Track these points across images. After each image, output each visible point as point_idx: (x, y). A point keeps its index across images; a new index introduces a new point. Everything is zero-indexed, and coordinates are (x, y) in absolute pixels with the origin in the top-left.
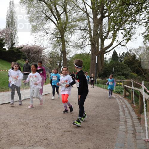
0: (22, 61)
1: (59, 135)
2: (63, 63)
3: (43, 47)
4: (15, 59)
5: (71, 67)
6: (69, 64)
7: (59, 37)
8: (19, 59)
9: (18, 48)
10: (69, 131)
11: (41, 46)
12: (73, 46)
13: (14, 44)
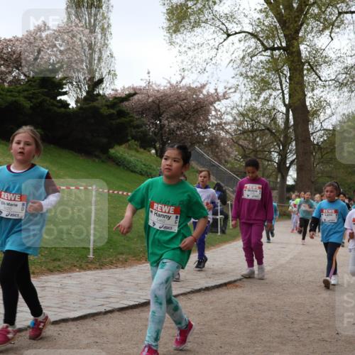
0: (130, 148)
2: (297, 152)
3: (212, 91)
4: (105, 140)
5: (328, 169)
6: (318, 156)
7: (279, 48)
8: (121, 141)
9: (115, 98)
11: (203, 86)
12: (336, 80)
13: (101, 81)
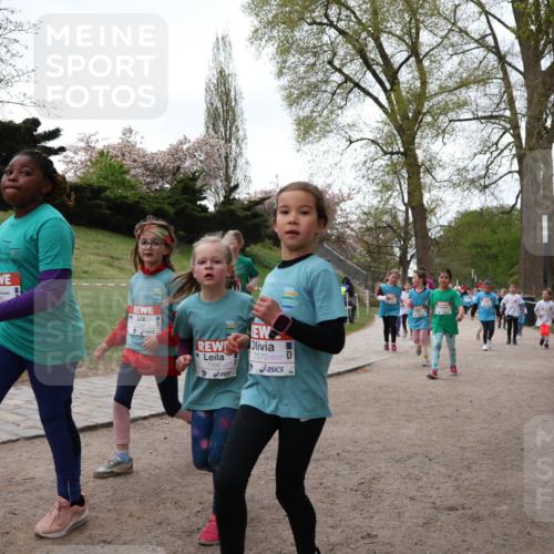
0: (264, 247)
1: (415, 521)
2: (417, 247)
3: (336, 192)
5: (445, 261)
6: (436, 249)
7: (397, 153)
8: (256, 241)
9: (250, 202)
10: (452, 509)
12: (450, 181)
13: (236, 187)
